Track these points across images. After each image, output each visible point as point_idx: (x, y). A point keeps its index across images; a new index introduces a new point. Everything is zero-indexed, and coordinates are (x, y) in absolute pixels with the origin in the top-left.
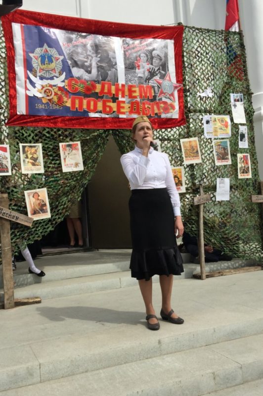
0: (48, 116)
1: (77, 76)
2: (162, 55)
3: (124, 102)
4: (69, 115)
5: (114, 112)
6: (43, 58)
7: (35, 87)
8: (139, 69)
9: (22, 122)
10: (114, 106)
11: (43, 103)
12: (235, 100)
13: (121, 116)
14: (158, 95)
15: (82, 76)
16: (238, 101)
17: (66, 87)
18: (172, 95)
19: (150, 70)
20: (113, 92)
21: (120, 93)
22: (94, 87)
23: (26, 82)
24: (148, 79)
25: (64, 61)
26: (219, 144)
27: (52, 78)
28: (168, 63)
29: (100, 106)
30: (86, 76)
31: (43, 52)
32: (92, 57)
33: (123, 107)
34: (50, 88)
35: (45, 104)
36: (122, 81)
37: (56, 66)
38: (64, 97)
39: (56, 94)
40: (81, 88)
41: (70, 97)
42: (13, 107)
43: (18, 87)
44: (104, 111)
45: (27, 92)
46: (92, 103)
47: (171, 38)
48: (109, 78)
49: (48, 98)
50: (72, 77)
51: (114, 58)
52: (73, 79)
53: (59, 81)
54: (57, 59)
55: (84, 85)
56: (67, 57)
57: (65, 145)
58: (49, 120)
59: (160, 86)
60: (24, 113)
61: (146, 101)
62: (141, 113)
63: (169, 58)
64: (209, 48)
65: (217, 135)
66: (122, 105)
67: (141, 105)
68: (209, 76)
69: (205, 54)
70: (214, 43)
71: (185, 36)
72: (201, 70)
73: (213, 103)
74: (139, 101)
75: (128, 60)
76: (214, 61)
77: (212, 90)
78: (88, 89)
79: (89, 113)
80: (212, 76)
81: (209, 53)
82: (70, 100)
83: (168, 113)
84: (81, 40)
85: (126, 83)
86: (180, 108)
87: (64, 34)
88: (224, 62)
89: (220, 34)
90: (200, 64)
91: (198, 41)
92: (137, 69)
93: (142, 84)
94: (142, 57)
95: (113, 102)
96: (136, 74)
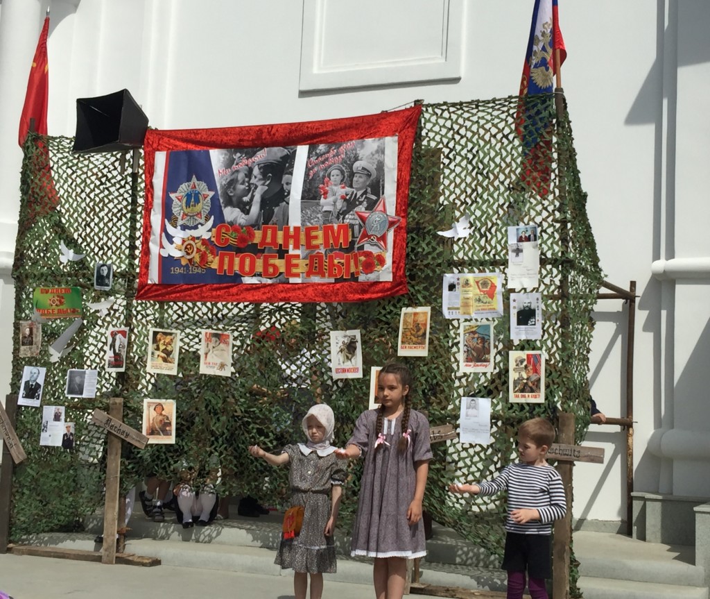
0: (186, 285)
1: (229, 220)
2: (372, 168)
3: (297, 257)
5: (281, 273)
6: (189, 196)
7: (172, 242)
8: (325, 198)
9: (153, 294)
10: (280, 264)
11: (182, 266)
12: (520, 240)
13: (292, 280)
14: (358, 240)
15: (235, 220)
16: (528, 239)
17: (213, 239)
18: (383, 238)
19: (348, 198)
21: (291, 242)
22: (252, 236)
23: (161, 236)
24: (344, 213)
25: (214, 199)
26: (474, 329)
27: (196, 227)
28: (383, 181)
29: (259, 263)
30: (242, 219)
31: (189, 189)
32: (256, 187)
33: (296, 266)
34: (192, 242)
35: (184, 267)
36: (295, 220)
37: (203, 208)
38: (209, 255)
39: (198, 250)
40: (232, 239)
41: (217, 255)
43: (151, 244)
45: (161, 249)
46: (247, 261)
47: (393, 135)
48: (274, 219)
51: (289, 184)
52: (223, 226)
53: (204, 232)
54: (205, 197)
55: (237, 234)
56: (219, 192)
59: (364, 223)
60: (157, 283)
61: (337, 252)
62: (327, 274)
63: (386, 169)
64: (474, 140)
65: (469, 314)
66: (294, 261)
67: (327, 261)
68: (466, 196)
69: (463, 153)
70: (487, 126)
71: (425, 124)
72: (453, 185)
73: (470, 249)
74: (324, 253)
75: (310, 184)
76: (482, 162)
77: (470, 222)
78: (242, 239)
79: (242, 278)
80: (475, 194)
81: (472, 148)
82: (217, 258)
83: (371, 273)
84: (245, 161)
85: (303, 225)
86: (394, 262)
87: (223, 156)
88: (505, 162)
89: (504, 106)
90: (450, 174)
91: (452, 128)
92: (322, 199)
93: (330, 223)
94: (333, 176)
95: (279, 258)
96: (320, 207)
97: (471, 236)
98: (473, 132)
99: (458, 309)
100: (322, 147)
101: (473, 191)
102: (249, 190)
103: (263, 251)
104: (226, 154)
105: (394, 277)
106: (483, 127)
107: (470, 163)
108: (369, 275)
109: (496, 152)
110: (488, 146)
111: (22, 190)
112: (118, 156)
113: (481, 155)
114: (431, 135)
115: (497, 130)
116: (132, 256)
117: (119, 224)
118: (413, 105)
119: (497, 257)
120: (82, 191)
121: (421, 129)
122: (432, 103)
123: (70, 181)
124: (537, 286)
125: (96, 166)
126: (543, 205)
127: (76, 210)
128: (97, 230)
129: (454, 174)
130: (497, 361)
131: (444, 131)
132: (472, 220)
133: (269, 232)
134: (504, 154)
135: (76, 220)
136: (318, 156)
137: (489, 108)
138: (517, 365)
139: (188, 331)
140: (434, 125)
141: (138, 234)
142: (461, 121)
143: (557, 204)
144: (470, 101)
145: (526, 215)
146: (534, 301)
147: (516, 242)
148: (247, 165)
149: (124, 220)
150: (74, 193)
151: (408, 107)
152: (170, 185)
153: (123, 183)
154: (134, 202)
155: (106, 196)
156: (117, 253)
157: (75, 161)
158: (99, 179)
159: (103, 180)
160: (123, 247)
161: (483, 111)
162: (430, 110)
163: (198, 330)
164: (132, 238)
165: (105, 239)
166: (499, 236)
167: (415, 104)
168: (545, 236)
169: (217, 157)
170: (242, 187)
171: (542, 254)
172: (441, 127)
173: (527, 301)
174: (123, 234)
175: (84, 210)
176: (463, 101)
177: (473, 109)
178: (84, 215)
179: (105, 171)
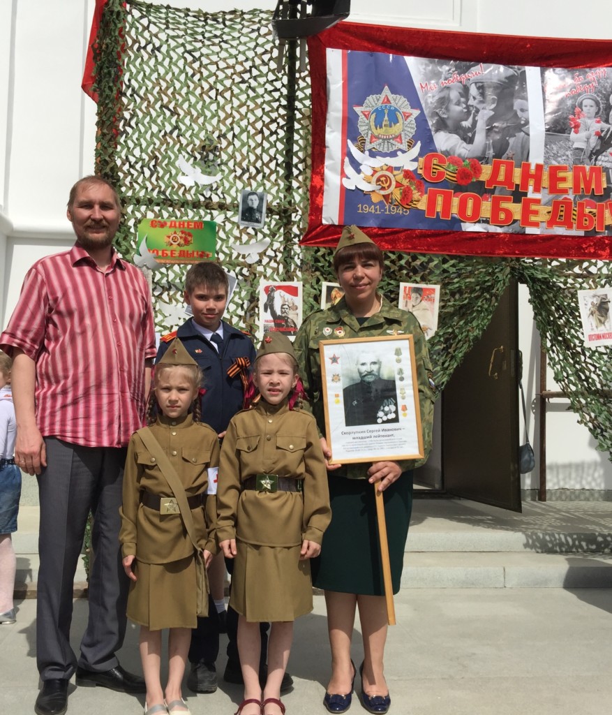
0: (380, 228)
1: (443, 149)
3: (537, 202)
4: (422, 227)
5: (515, 221)
6: (379, 114)
7: (359, 171)
8: (576, 132)
9: (330, 238)
10: (516, 209)
11: (373, 204)
13: (530, 230)
15: (453, 149)
17: (420, 172)
19: (602, 135)
20: (517, 179)
21: (531, 182)
22: (477, 171)
23: (343, 162)
24: (596, 153)
25: (421, 120)
27: (393, 154)
29: (486, 208)
30: (463, 149)
31: (380, 104)
32: (477, 111)
33: (536, 213)
34: (388, 173)
35: (375, 205)
36: (537, 157)
37: (403, 130)
38: (415, 192)
39: (399, 185)
40: (449, 172)
41: (426, 193)
42: (315, 210)
43: (327, 172)
44: (494, 220)
45: (344, 179)
46: (470, 203)
48: (509, 152)
49: (383, 192)
50: (435, 150)
51: (525, 110)
52: (433, 156)
53: (407, 160)
54: (407, 116)
55: (456, 167)
57: (409, 288)
58: (382, 235)
60: (337, 223)
61: (588, 199)
62: (575, 226)
66: (534, 207)
67: (575, 209)
74: (572, 199)
78: (463, 175)
79: (462, 224)
84: (457, 77)
85: (546, 163)
87: (424, 66)
92: (572, 133)
93: (581, 163)
94: (586, 106)
95: (514, 202)
96: (570, 143)
102: (469, 113)
103: (492, 192)
104: (427, 65)
125: (232, 56)
127: (201, 114)
128: (237, 143)
133: (503, 169)
148: (461, 82)
152: (353, 97)
155: (252, 99)
158: (239, 75)
165: (252, 157)
169: (417, 68)
170: (458, 108)
175: (215, 115)
178: (215, 122)
179: (248, 65)
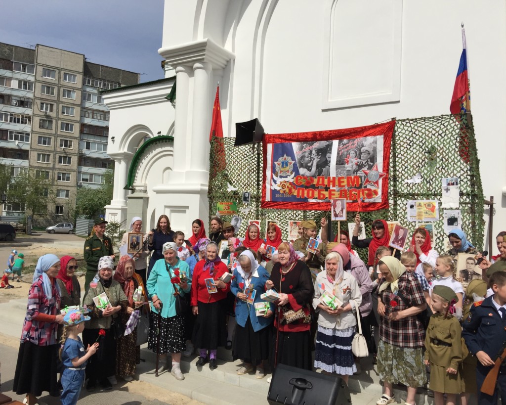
0: (283, 202)
1: (302, 174)
2: (371, 150)
3: (334, 190)
5: (326, 198)
6: (283, 163)
7: (276, 183)
8: (348, 164)
9: (268, 206)
10: (326, 194)
11: (281, 194)
12: (449, 184)
14: (364, 183)
15: (305, 174)
16: (453, 184)
17: (294, 182)
18: (377, 183)
19: (359, 164)
20: (326, 183)
21: (331, 184)
22: (312, 181)
23: (271, 181)
24: (357, 171)
25: (295, 165)
27: (286, 177)
28: (376, 156)
29: (316, 194)
30: (308, 174)
31: (283, 160)
32: (314, 159)
33: (334, 194)
34: (285, 183)
37: (289, 169)
38: (293, 189)
39: (288, 187)
40: (303, 182)
42: (264, 197)
43: (267, 185)
44: (319, 198)
45: (271, 187)
46: (311, 192)
47: (381, 135)
48: (323, 174)
49: (283, 190)
51: (329, 158)
53: (290, 179)
54: (291, 164)
55: (305, 180)
58: (283, 204)
59: (367, 175)
60: (270, 201)
61: (353, 188)
62: (349, 199)
63: (378, 151)
64: (423, 136)
65: (421, 219)
66: (333, 193)
67: (349, 192)
68: (419, 163)
69: (418, 143)
70: (430, 130)
71: (397, 129)
72: (412, 158)
73: (421, 189)
74: (347, 189)
75: (340, 158)
76: (427, 147)
77: (421, 176)
78: (308, 182)
79: (308, 200)
80: (424, 162)
81: (422, 141)
82: (297, 190)
83: (371, 198)
84: (309, 148)
85: (336, 176)
86: (382, 194)
87: (298, 145)
88: (440, 147)
89: (439, 120)
90: (411, 153)
91: (411, 131)
92: (346, 165)
93: (350, 175)
94: (351, 154)
95: (325, 191)
96: (345, 168)
97: (422, 183)
98: (422, 133)
99: (415, 217)
100: (345, 141)
101: (423, 161)
102: (311, 160)
103: (318, 188)
105: (382, 200)
106: (428, 130)
107: (421, 147)
108: (370, 199)
109: (435, 142)
110: (431, 139)
111: (210, 161)
112: (252, 145)
113: (427, 144)
114: (401, 134)
115: (435, 132)
116: (258, 189)
117: (252, 175)
118: (391, 120)
119: (436, 192)
120: (236, 161)
121: (395, 132)
122: (401, 119)
123: (231, 157)
124: (458, 207)
125: (242, 150)
126: (461, 168)
127: (233, 169)
128: (243, 177)
129: (412, 153)
130: (437, 242)
131: (407, 133)
132: (422, 175)
133: (321, 180)
134: (439, 143)
135: (234, 173)
136: (344, 145)
137: (431, 121)
138: (449, 245)
139: (282, 221)
140: (402, 130)
141: (261, 179)
142: (416, 127)
143: (469, 167)
144: (420, 117)
145: (451, 173)
146: (457, 214)
147: (446, 186)
149: (255, 173)
150: (233, 162)
151: (388, 121)
152: (275, 158)
153: (254, 157)
154: (259, 165)
155: (247, 163)
156: (252, 187)
157: (233, 148)
158: (243, 156)
159: (245, 156)
160: (255, 185)
161: (428, 123)
162: (400, 122)
163: (287, 221)
164: (258, 181)
165: (247, 181)
166: (437, 183)
167: (392, 120)
168: (462, 183)
169: (295, 146)
170: (307, 159)
171: (461, 191)
172: (405, 131)
173: (454, 214)
174: (254, 179)
175: (237, 169)
176: (417, 118)
177: (422, 121)
178: (237, 171)
179: (246, 152)
